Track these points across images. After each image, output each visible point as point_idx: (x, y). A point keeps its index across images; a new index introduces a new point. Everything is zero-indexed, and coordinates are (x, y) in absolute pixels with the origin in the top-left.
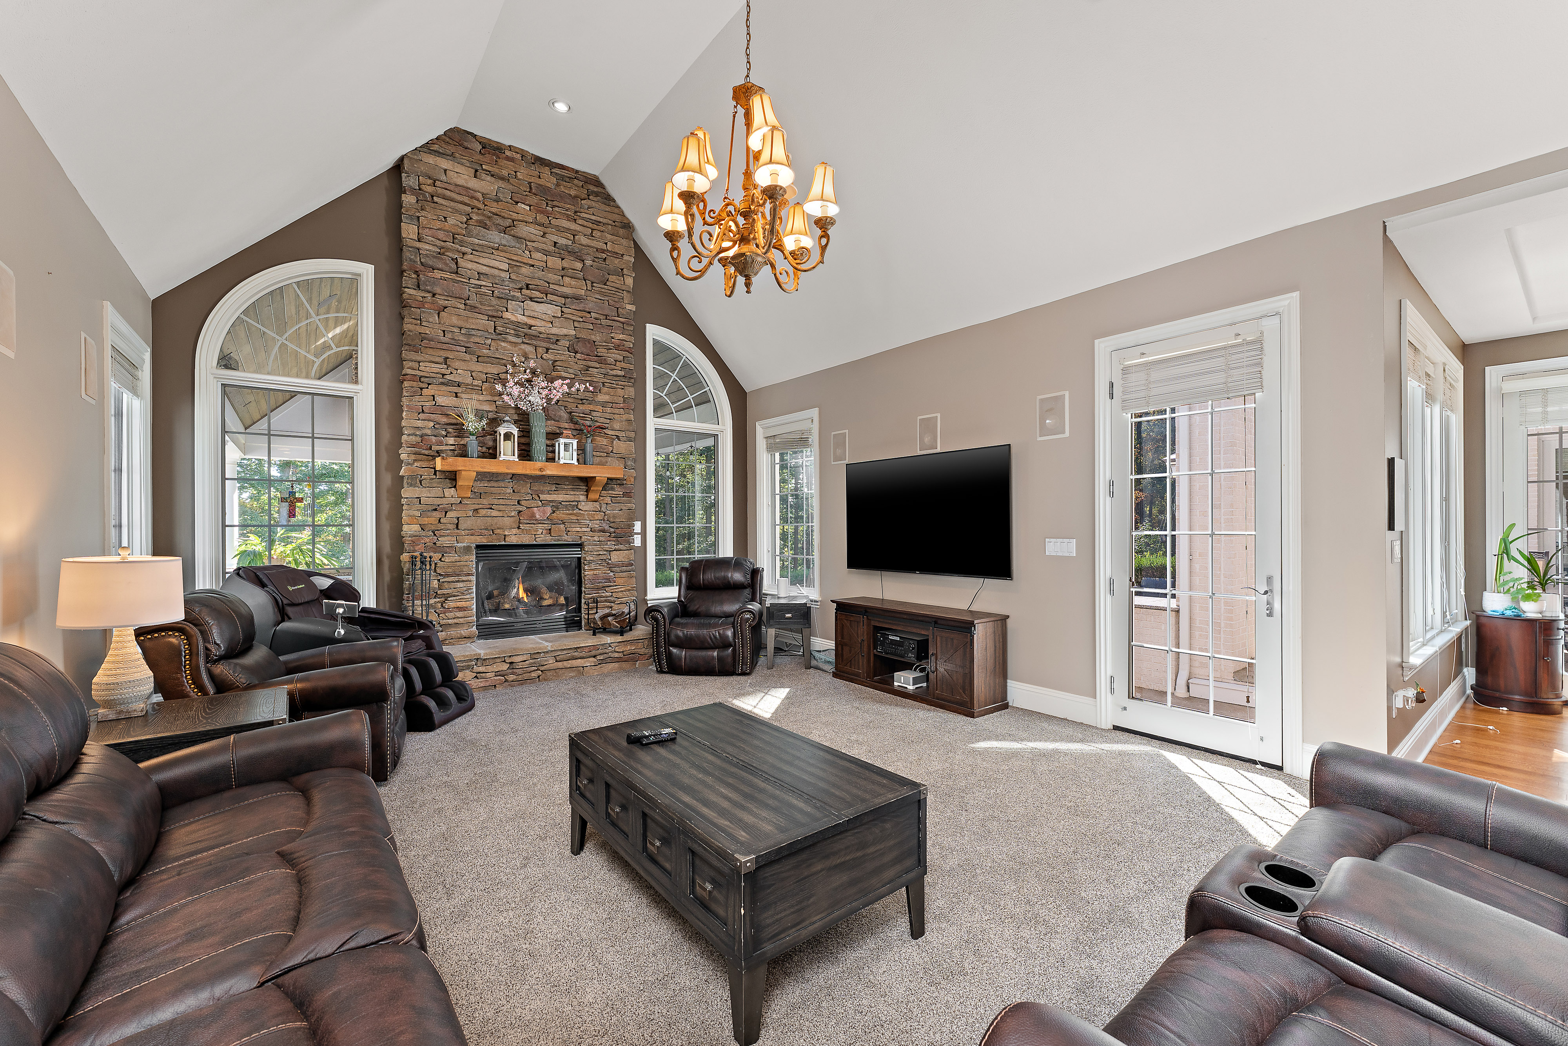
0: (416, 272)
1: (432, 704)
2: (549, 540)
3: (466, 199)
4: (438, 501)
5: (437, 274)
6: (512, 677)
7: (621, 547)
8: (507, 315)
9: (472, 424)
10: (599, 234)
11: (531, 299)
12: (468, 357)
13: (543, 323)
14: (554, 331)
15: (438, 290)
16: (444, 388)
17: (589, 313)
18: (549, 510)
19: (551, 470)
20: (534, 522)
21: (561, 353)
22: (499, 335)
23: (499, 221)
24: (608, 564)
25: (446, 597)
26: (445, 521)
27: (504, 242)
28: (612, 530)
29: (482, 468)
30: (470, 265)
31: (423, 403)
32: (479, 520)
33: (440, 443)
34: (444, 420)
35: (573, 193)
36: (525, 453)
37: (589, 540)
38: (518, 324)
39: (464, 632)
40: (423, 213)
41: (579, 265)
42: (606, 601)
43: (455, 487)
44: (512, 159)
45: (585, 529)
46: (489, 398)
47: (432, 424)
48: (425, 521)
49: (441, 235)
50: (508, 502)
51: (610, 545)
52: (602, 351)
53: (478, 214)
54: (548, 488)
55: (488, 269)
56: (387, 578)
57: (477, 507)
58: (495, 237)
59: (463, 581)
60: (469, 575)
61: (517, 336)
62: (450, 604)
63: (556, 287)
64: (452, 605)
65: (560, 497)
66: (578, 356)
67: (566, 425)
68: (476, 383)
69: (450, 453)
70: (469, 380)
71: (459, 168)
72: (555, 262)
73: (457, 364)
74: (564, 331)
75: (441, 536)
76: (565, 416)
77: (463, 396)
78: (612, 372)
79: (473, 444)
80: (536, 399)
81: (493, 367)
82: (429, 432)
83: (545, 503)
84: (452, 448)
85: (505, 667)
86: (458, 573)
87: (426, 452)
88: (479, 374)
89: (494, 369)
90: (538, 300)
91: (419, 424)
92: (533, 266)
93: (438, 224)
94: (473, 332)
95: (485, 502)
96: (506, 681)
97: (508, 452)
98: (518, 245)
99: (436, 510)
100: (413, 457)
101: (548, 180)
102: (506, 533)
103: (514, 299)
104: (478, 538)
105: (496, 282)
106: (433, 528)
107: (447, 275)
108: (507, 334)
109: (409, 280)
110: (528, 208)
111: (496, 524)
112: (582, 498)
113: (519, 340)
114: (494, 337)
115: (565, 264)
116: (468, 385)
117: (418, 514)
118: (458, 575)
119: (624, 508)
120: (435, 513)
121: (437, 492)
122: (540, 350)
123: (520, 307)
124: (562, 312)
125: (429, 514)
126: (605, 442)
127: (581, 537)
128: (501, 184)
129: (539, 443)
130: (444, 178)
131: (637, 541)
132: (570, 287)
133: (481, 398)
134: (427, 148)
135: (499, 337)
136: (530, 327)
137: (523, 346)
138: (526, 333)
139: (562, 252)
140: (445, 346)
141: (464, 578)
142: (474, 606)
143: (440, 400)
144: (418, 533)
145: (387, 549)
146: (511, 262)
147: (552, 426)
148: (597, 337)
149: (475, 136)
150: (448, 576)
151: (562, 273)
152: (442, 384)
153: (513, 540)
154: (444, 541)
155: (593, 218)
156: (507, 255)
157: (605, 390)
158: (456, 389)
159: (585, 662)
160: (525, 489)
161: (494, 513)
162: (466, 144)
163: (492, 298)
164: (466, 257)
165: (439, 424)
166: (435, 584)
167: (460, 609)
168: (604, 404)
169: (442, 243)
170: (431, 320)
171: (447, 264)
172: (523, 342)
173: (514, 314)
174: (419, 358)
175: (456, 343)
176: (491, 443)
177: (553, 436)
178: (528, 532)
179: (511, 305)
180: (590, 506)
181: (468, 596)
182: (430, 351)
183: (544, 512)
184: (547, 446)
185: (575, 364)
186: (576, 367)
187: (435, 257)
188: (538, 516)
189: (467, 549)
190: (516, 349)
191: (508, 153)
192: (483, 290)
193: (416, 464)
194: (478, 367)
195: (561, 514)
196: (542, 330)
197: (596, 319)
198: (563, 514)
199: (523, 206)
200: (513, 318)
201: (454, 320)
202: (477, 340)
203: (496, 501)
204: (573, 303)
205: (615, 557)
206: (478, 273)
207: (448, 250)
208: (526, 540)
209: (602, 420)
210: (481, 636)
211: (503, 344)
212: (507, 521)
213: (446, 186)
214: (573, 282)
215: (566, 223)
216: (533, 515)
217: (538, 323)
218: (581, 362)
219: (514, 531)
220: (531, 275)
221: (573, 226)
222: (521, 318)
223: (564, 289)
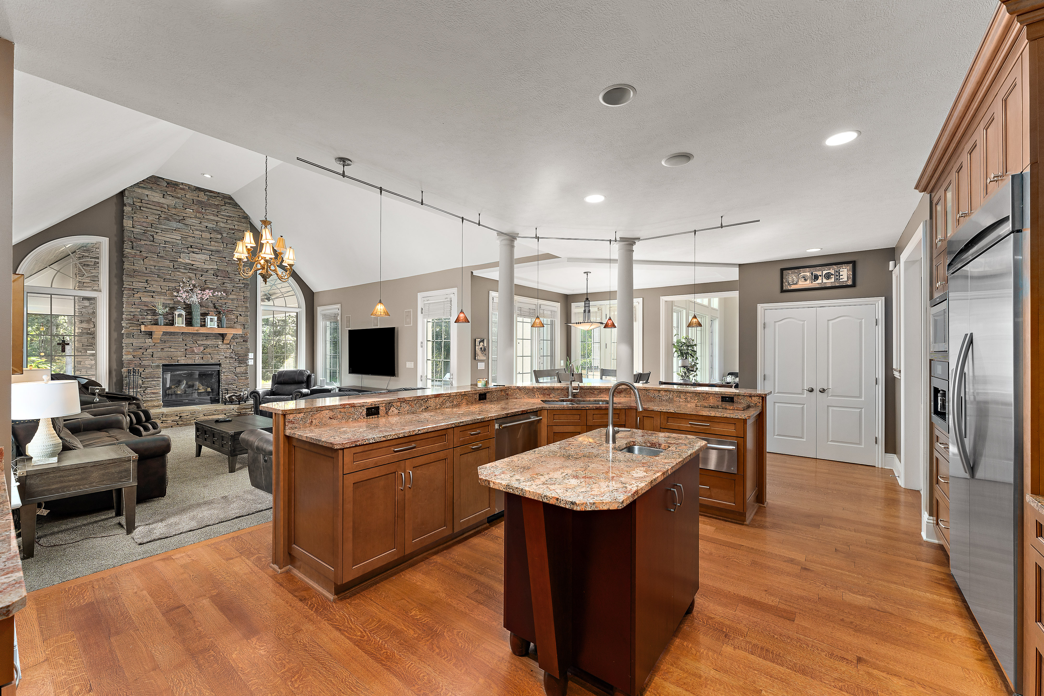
0: (131, 242)
1: (142, 429)
2: (202, 362)
3: (159, 208)
4: (143, 345)
5: (143, 242)
6: (181, 423)
7: (242, 365)
8: (180, 260)
9: (161, 310)
10: (231, 222)
11: (193, 252)
12: (159, 279)
13: (199, 263)
14: (206, 266)
15: (143, 249)
16: (146, 294)
17: (225, 258)
18: (202, 348)
19: (203, 330)
20: (194, 354)
21: (209, 276)
23: (176, 217)
24: (234, 373)
25: (146, 388)
26: (146, 354)
27: (178, 227)
28: (236, 357)
29: (166, 330)
30: (160, 238)
31: (135, 301)
32: (164, 353)
33: (144, 319)
34: (146, 308)
35: (216, 203)
36: (189, 322)
37: (224, 362)
38: (186, 264)
39: (155, 404)
40: (135, 215)
41: (220, 236)
42: (233, 390)
43: (151, 338)
44: (183, 189)
45: (222, 357)
46: (170, 298)
47: (139, 310)
48: (136, 353)
49: (145, 224)
50: (180, 345)
51: (236, 364)
52: (231, 276)
53: (165, 214)
54: (201, 338)
55: (170, 239)
56: (114, 380)
57: (163, 347)
58: (174, 225)
60: (158, 378)
61: (186, 269)
62: (148, 391)
63: (207, 247)
64: (149, 391)
65: (208, 343)
66: (219, 278)
67: (212, 310)
68: (163, 291)
69: (149, 323)
70: (159, 290)
71: (155, 194)
72: (206, 235)
73: (153, 283)
74: (212, 267)
75: (143, 360)
76: (212, 305)
77: (156, 297)
78: (237, 285)
79: (161, 320)
80: (195, 299)
81: (172, 284)
82: (138, 313)
83: (200, 345)
84: (150, 320)
85: (177, 418)
87: (136, 323)
88: (165, 287)
89: (173, 285)
90: (197, 253)
91: (133, 310)
92: (194, 237)
93: (143, 220)
94: (162, 268)
95: (167, 345)
96: (178, 424)
97: (180, 323)
98: (186, 228)
99: (141, 348)
100: (129, 325)
101: (203, 197)
102: (179, 359)
103: (184, 252)
104: (163, 361)
105: (174, 245)
106: (139, 357)
107: (149, 243)
108: (180, 268)
109: (127, 245)
110: (192, 211)
111: (173, 355)
112: (220, 343)
113: (187, 271)
114: (174, 270)
115: (212, 236)
116: (159, 292)
117: (131, 350)
118: (153, 378)
119: (243, 347)
120: (140, 350)
121: (143, 340)
122: (198, 275)
123: (187, 256)
124: (210, 258)
125: (137, 350)
126: (233, 317)
127: (219, 361)
128: (177, 200)
129: (197, 318)
130: (146, 198)
131: (251, 362)
132: (214, 246)
133: (166, 298)
134: (138, 185)
135: (176, 270)
136: (193, 265)
137: (189, 274)
138: (191, 268)
139: (211, 231)
140: (146, 275)
141: (156, 379)
142: (161, 392)
143: (144, 299)
144: (131, 359)
145: (114, 366)
146: (182, 236)
147: (204, 310)
148: (229, 269)
149: (163, 179)
150: (147, 378)
151: (210, 240)
152: (145, 292)
153: (183, 362)
154: (145, 363)
155: (228, 214)
156: (181, 233)
157: (233, 293)
158: (152, 294)
159: (219, 417)
160: (189, 339)
161: (172, 350)
162: (158, 183)
163: (172, 252)
164: (158, 234)
165: (143, 310)
166: (140, 382)
167: (154, 393)
168: (232, 300)
169: (146, 229)
170: (139, 263)
171: (148, 238)
172: (189, 272)
173: (184, 259)
174: (133, 281)
175: (152, 273)
176: (171, 318)
177: (204, 315)
178: (190, 358)
179: (182, 255)
180: (224, 346)
181: (158, 388)
182: (139, 277)
183: (199, 349)
184: (201, 319)
185: (216, 282)
186: (217, 283)
187: (141, 235)
188: (196, 351)
189: (158, 366)
190: (185, 275)
191: (181, 186)
192: (167, 249)
193: (130, 328)
194: (165, 284)
195: (208, 350)
196: (199, 266)
197: (229, 261)
198: (211, 350)
199: (189, 210)
200: (183, 261)
201: (152, 263)
202: (164, 272)
203: (173, 345)
204: (216, 254)
205: (238, 370)
206: (164, 241)
207: (148, 231)
208: (190, 362)
209: (231, 307)
210: (164, 406)
211: (178, 273)
212: (179, 353)
213: (148, 202)
214: (216, 244)
215: (212, 217)
216: (193, 351)
217: (197, 263)
218: (220, 281)
219: (183, 358)
220: (193, 241)
221: (216, 218)
222: (187, 261)
223: (211, 247)
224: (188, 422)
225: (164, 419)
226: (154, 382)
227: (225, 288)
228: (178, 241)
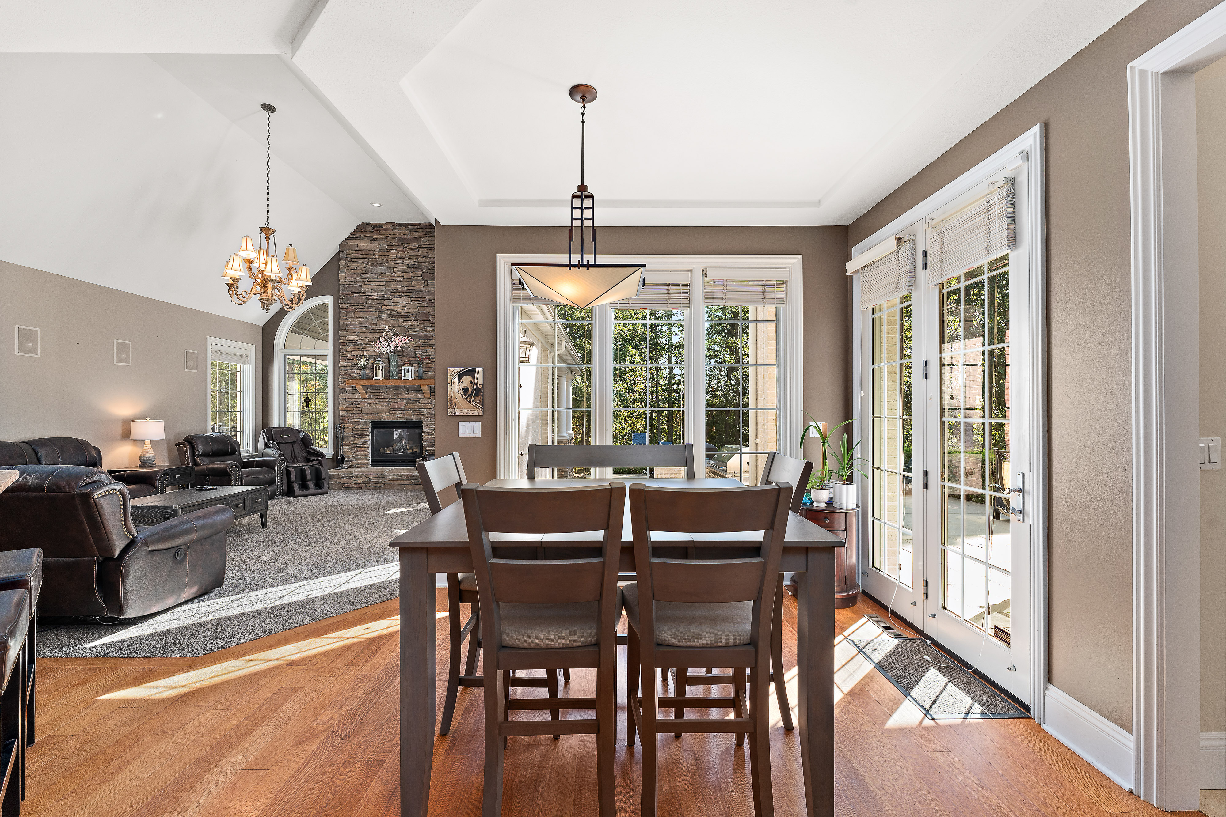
0: (345, 296)
2: (404, 419)
3: (365, 256)
4: (352, 400)
5: (353, 295)
8: (384, 307)
9: (363, 363)
11: (396, 297)
12: (365, 331)
13: (401, 308)
14: (407, 311)
15: (352, 302)
16: (355, 347)
17: (425, 298)
18: (404, 403)
19: (398, 383)
20: (397, 410)
21: (411, 321)
22: (381, 318)
23: (380, 262)
25: (357, 445)
26: (355, 410)
27: (382, 272)
29: (364, 384)
30: (367, 287)
31: (347, 355)
32: (371, 409)
33: (354, 373)
35: (417, 236)
36: (388, 375)
37: (425, 419)
38: (390, 311)
39: (363, 462)
40: (348, 268)
41: (420, 274)
44: (387, 229)
45: (423, 414)
47: (351, 364)
48: (348, 409)
49: (354, 276)
50: (383, 400)
53: (371, 261)
54: (403, 393)
55: (375, 286)
57: (370, 402)
58: (379, 270)
59: (363, 438)
60: (368, 435)
61: (389, 317)
63: (408, 288)
64: (358, 449)
65: (409, 397)
66: (419, 322)
67: (413, 359)
68: (369, 343)
69: (357, 377)
71: (362, 242)
72: (407, 275)
73: (361, 335)
74: (412, 310)
75: (354, 416)
76: (413, 354)
77: (364, 350)
79: (363, 373)
81: (377, 334)
82: (349, 368)
83: (402, 400)
84: (359, 375)
86: (361, 433)
87: (348, 378)
88: (371, 338)
90: (399, 296)
91: (345, 365)
93: (353, 271)
94: (369, 319)
95: (373, 400)
97: (379, 376)
98: (389, 271)
99: (352, 404)
100: (343, 380)
101: (404, 232)
102: (383, 415)
103: (387, 298)
104: (371, 418)
105: (379, 291)
106: (351, 413)
107: (357, 294)
108: (384, 316)
109: (341, 301)
110: (395, 251)
111: (378, 410)
113: (389, 319)
114: (378, 319)
115: (413, 275)
116: (366, 344)
117: (345, 406)
118: (362, 435)
120: (352, 406)
121: (352, 396)
122: (400, 322)
123: (390, 302)
124: (411, 300)
125: (349, 406)
127: (421, 418)
128: (382, 243)
129: (394, 370)
130: (356, 249)
132: (415, 286)
134: (349, 238)
136: (395, 311)
137: (392, 321)
138: (393, 314)
139: (412, 269)
140: (356, 328)
142: (370, 450)
143: (354, 353)
144: (344, 415)
146: (386, 281)
147: (400, 361)
149: (368, 224)
150: (358, 435)
151: (411, 280)
152: (355, 345)
153: (386, 419)
154: (356, 419)
155: (428, 246)
156: (384, 277)
158: (361, 347)
160: (390, 393)
161: (377, 405)
162: (366, 229)
163: (377, 301)
164: (367, 283)
165: (354, 364)
167: (362, 451)
169: (355, 280)
170: (351, 316)
171: (357, 289)
172: (392, 320)
173: (387, 307)
174: (345, 335)
175: (361, 325)
177: (400, 366)
178: (394, 415)
179: (386, 301)
180: (425, 401)
181: (367, 445)
182: (351, 331)
183: (401, 405)
184: (398, 370)
186: (418, 327)
187: (353, 287)
188: (398, 407)
189: (366, 423)
190: (389, 323)
191: (385, 227)
192: (373, 297)
193: (344, 383)
194: (370, 335)
195: (410, 405)
196: (401, 311)
198: (412, 405)
199: (392, 251)
200: (387, 308)
201: (361, 314)
202: (370, 322)
203: (378, 400)
204: (416, 295)
206: (371, 290)
207: (358, 282)
208: (392, 419)
211: (382, 322)
212: (384, 410)
213: (357, 252)
214: (417, 283)
215: (412, 254)
216: (394, 407)
217: (398, 308)
218: (421, 325)
219: (387, 414)
220: (396, 285)
221: (417, 254)
222: (390, 307)
223: (413, 288)
224: (375, 485)
225: (355, 479)
226: (363, 440)
227: (426, 333)
228: (382, 288)
